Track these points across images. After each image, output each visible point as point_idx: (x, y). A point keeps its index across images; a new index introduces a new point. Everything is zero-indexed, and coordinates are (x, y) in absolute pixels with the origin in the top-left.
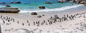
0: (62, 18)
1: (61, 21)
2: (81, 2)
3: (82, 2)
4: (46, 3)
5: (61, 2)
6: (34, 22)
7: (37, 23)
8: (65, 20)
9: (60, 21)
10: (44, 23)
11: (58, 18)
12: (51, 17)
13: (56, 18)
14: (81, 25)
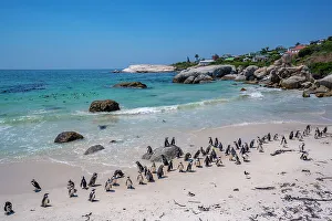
0: (198, 153)
1: (193, 167)
2: (285, 77)
3: (291, 80)
4: (125, 86)
5: (191, 78)
6: (72, 184)
7: (84, 183)
8: (208, 162)
9: (190, 166)
10: (118, 181)
11: (179, 153)
12: (150, 151)
13: (171, 154)
14: (288, 198)
